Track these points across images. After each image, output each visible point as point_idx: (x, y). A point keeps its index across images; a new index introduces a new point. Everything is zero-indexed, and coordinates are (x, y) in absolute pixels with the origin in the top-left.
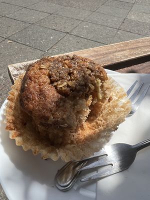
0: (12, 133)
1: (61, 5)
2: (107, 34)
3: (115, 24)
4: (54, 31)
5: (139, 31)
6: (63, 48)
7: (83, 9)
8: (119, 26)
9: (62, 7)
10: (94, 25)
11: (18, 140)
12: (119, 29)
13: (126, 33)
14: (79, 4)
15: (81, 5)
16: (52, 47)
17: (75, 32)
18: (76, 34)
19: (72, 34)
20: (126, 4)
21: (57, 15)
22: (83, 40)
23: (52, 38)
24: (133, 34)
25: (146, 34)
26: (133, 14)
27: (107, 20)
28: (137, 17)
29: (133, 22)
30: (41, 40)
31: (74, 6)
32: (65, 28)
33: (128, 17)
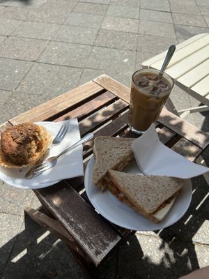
0: (2, 164)
1: (19, 20)
2: (81, 55)
3: (89, 39)
4: (17, 61)
5: (115, 44)
6: (33, 82)
7: (48, 23)
8: (93, 41)
9: (21, 22)
10: (65, 45)
11: (6, 166)
12: (93, 46)
13: (102, 49)
14: (42, 15)
15: (45, 16)
16: (20, 83)
17: (43, 59)
18: (45, 61)
19: (40, 61)
20: (100, 7)
21: (16, 36)
22: (54, 67)
23: (16, 71)
24: (109, 50)
25: (123, 47)
26: (109, 22)
27: (79, 35)
28: (113, 24)
29: (108, 33)
30: (4, 77)
31: (36, 20)
32: (30, 55)
33: (103, 27)
